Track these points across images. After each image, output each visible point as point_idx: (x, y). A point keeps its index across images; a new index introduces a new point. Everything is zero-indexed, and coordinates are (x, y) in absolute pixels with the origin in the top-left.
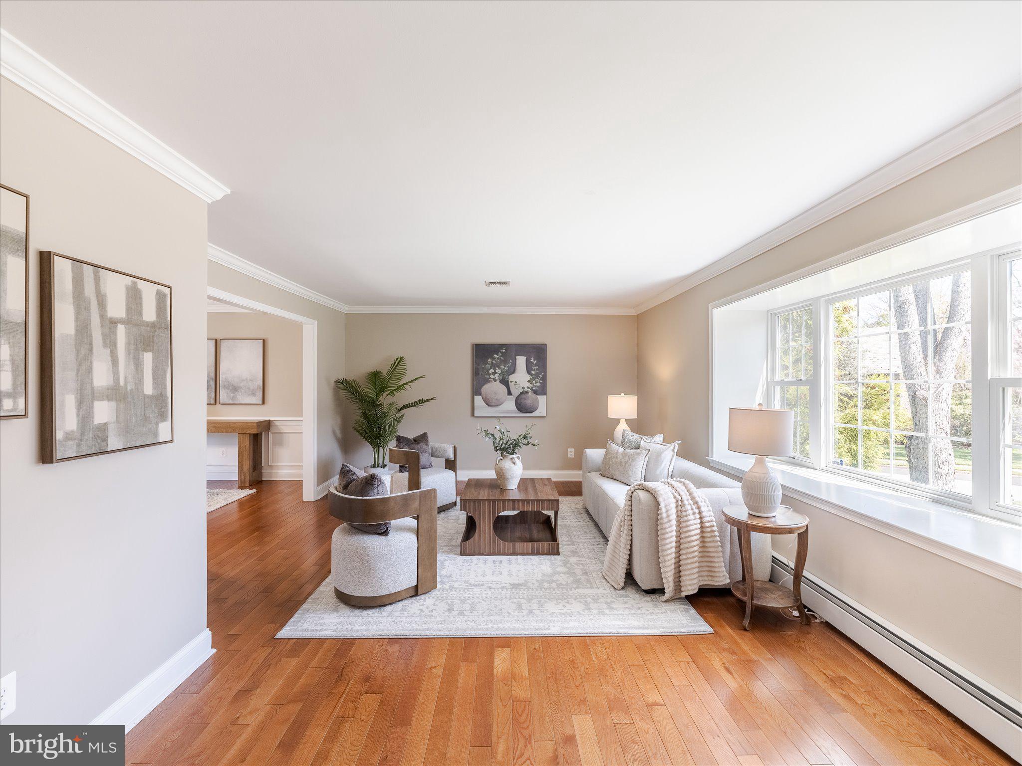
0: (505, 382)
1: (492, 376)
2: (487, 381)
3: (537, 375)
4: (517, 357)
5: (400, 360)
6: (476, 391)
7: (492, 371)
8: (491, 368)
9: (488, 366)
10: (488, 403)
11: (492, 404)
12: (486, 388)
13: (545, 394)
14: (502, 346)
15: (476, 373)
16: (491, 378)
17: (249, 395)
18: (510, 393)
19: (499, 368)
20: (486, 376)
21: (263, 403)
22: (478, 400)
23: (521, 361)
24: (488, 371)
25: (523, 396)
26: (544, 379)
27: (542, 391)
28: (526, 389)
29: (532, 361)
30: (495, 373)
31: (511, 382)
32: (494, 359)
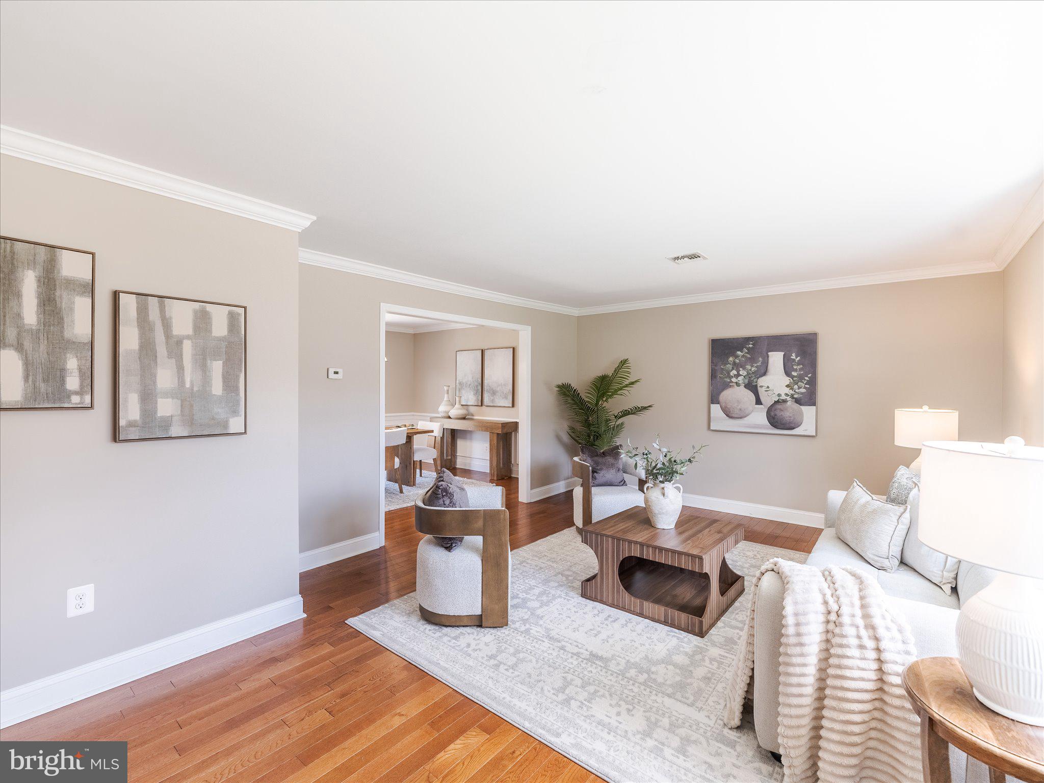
0: (752, 387)
1: (734, 380)
2: (727, 386)
3: (801, 378)
4: (770, 353)
5: (624, 362)
6: (714, 399)
7: (734, 372)
8: (733, 369)
9: (729, 366)
10: (728, 414)
11: (733, 415)
12: (727, 395)
13: (814, 404)
14: (748, 340)
15: (713, 375)
16: (733, 382)
17: (503, 398)
18: (758, 402)
19: (744, 369)
20: (725, 379)
21: (513, 406)
22: (716, 409)
23: (776, 359)
24: (729, 373)
25: (779, 406)
26: (813, 383)
27: (810, 399)
28: (784, 397)
29: (794, 357)
30: (738, 375)
31: (761, 387)
32: (737, 357)
